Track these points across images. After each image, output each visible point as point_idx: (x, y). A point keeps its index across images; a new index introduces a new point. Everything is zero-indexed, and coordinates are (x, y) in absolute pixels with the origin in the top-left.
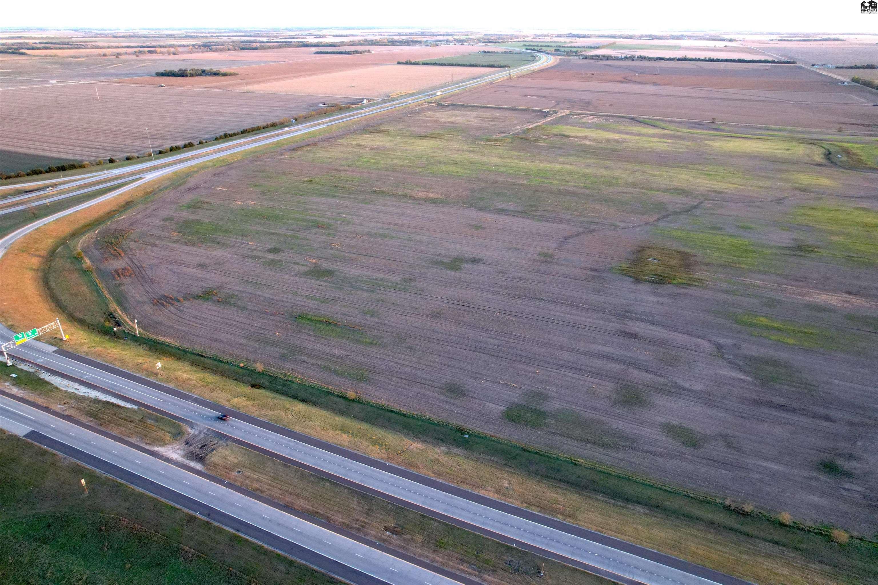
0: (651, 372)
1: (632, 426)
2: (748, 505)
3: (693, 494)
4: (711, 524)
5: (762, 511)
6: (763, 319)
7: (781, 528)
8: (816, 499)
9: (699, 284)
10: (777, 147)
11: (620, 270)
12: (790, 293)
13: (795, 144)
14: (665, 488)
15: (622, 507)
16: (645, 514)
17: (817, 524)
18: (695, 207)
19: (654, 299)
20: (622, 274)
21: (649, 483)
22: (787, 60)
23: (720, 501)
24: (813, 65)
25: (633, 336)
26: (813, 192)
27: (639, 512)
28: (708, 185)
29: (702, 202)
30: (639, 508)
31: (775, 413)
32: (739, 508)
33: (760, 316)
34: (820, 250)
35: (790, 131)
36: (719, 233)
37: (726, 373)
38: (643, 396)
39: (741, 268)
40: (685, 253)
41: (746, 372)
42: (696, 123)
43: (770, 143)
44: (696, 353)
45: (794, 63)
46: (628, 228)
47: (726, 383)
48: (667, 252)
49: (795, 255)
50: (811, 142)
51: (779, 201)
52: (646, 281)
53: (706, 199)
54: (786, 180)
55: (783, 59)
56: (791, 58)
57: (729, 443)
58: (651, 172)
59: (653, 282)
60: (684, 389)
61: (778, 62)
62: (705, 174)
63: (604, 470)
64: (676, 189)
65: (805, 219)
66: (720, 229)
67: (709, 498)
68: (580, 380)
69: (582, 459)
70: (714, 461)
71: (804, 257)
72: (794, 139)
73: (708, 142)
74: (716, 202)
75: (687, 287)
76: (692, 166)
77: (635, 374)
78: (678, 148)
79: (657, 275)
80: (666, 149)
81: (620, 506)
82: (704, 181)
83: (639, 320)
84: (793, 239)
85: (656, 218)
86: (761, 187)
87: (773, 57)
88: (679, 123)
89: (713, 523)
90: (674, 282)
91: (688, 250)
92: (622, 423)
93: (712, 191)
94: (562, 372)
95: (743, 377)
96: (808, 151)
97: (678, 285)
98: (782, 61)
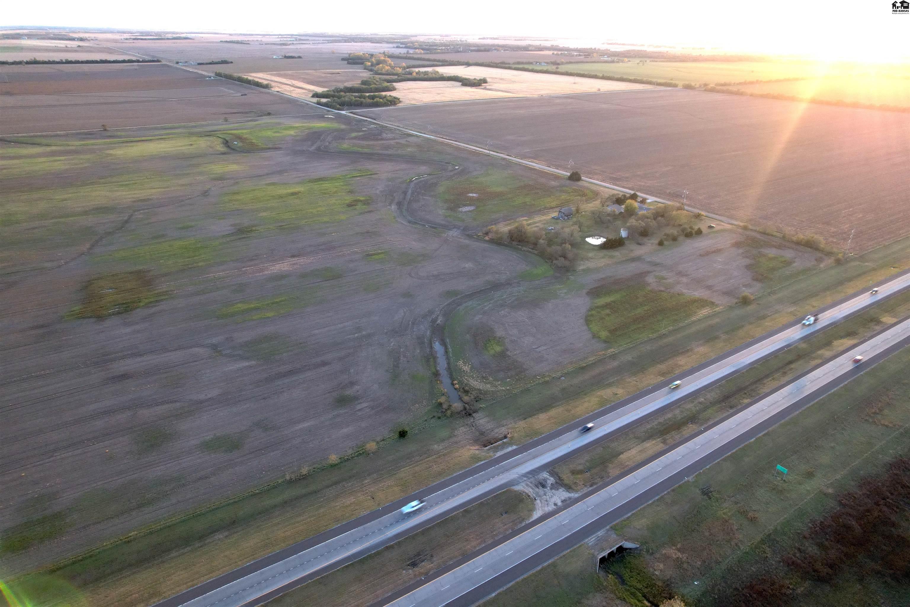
0: (162, 403)
1: (169, 465)
2: (304, 468)
3: (257, 490)
4: (285, 504)
5: (315, 466)
6: (239, 305)
7: (334, 469)
8: (345, 430)
9: (167, 297)
10: (180, 144)
11: (73, 315)
12: (250, 273)
13: (194, 138)
14: (231, 501)
15: (201, 547)
16: (226, 537)
17: (354, 449)
18: (127, 222)
19: (128, 330)
20: (79, 318)
21: (215, 507)
22: (151, 59)
23: (282, 480)
24: (177, 63)
25: (124, 377)
26: (229, 179)
27: (219, 539)
28: (130, 196)
29: (132, 215)
30: (219, 536)
31: (286, 380)
32: (299, 475)
33: (237, 303)
34: (257, 228)
35: (184, 127)
36: (163, 240)
37: (232, 368)
38: (166, 431)
39: (198, 266)
40: (139, 272)
41: (247, 359)
42: (86, 134)
43: (171, 142)
44: (197, 363)
45: (158, 61)
46: (59, 267)
47: (237, 377)
48: (119, 277)
49: (240, 239)
50: (208, 134)
51: (205, 194)
52: (110, 315)
53: (135, 211)
54: (201, 173)
55: (147, 58)
56: (153, 57)
57: (264, 427)
58: (57, 197)
59: (119, 313)
60: (201, 402)
61: (143, 62)
62: (122, 185)
63: (164, 525)
64: (97, 209)
65: (234, 204)
66: (163, 236)
67: (272, 484)
68: (85, 453)
69: (134, 531)
70: (259, 450)
71: (248, 237)
72: (191, 134)
73: (111, 152)
74: (147, 211)
75: (157, 304)
76: (103, 180)
77: (145, 413)
78: (76, 164)
79: (119, 304)
80: (63, 167)
81: (199, 547)
82: (124, 193)
83: (123, 358)
84: (232, 225)
85: (88, 246)
86: (183, 185)
87: (136, 56)
88: (67, 135)
89: (286, 502)
90: (141, 304)
91: (141, 268)
92: (158, 468)
93: (138, 201)
94: (59, 457)
95: (247, 364)
96: (209, 143)
97: (147, 306)
98: (147, 60)
